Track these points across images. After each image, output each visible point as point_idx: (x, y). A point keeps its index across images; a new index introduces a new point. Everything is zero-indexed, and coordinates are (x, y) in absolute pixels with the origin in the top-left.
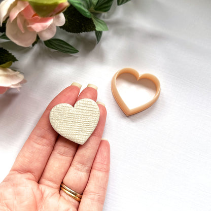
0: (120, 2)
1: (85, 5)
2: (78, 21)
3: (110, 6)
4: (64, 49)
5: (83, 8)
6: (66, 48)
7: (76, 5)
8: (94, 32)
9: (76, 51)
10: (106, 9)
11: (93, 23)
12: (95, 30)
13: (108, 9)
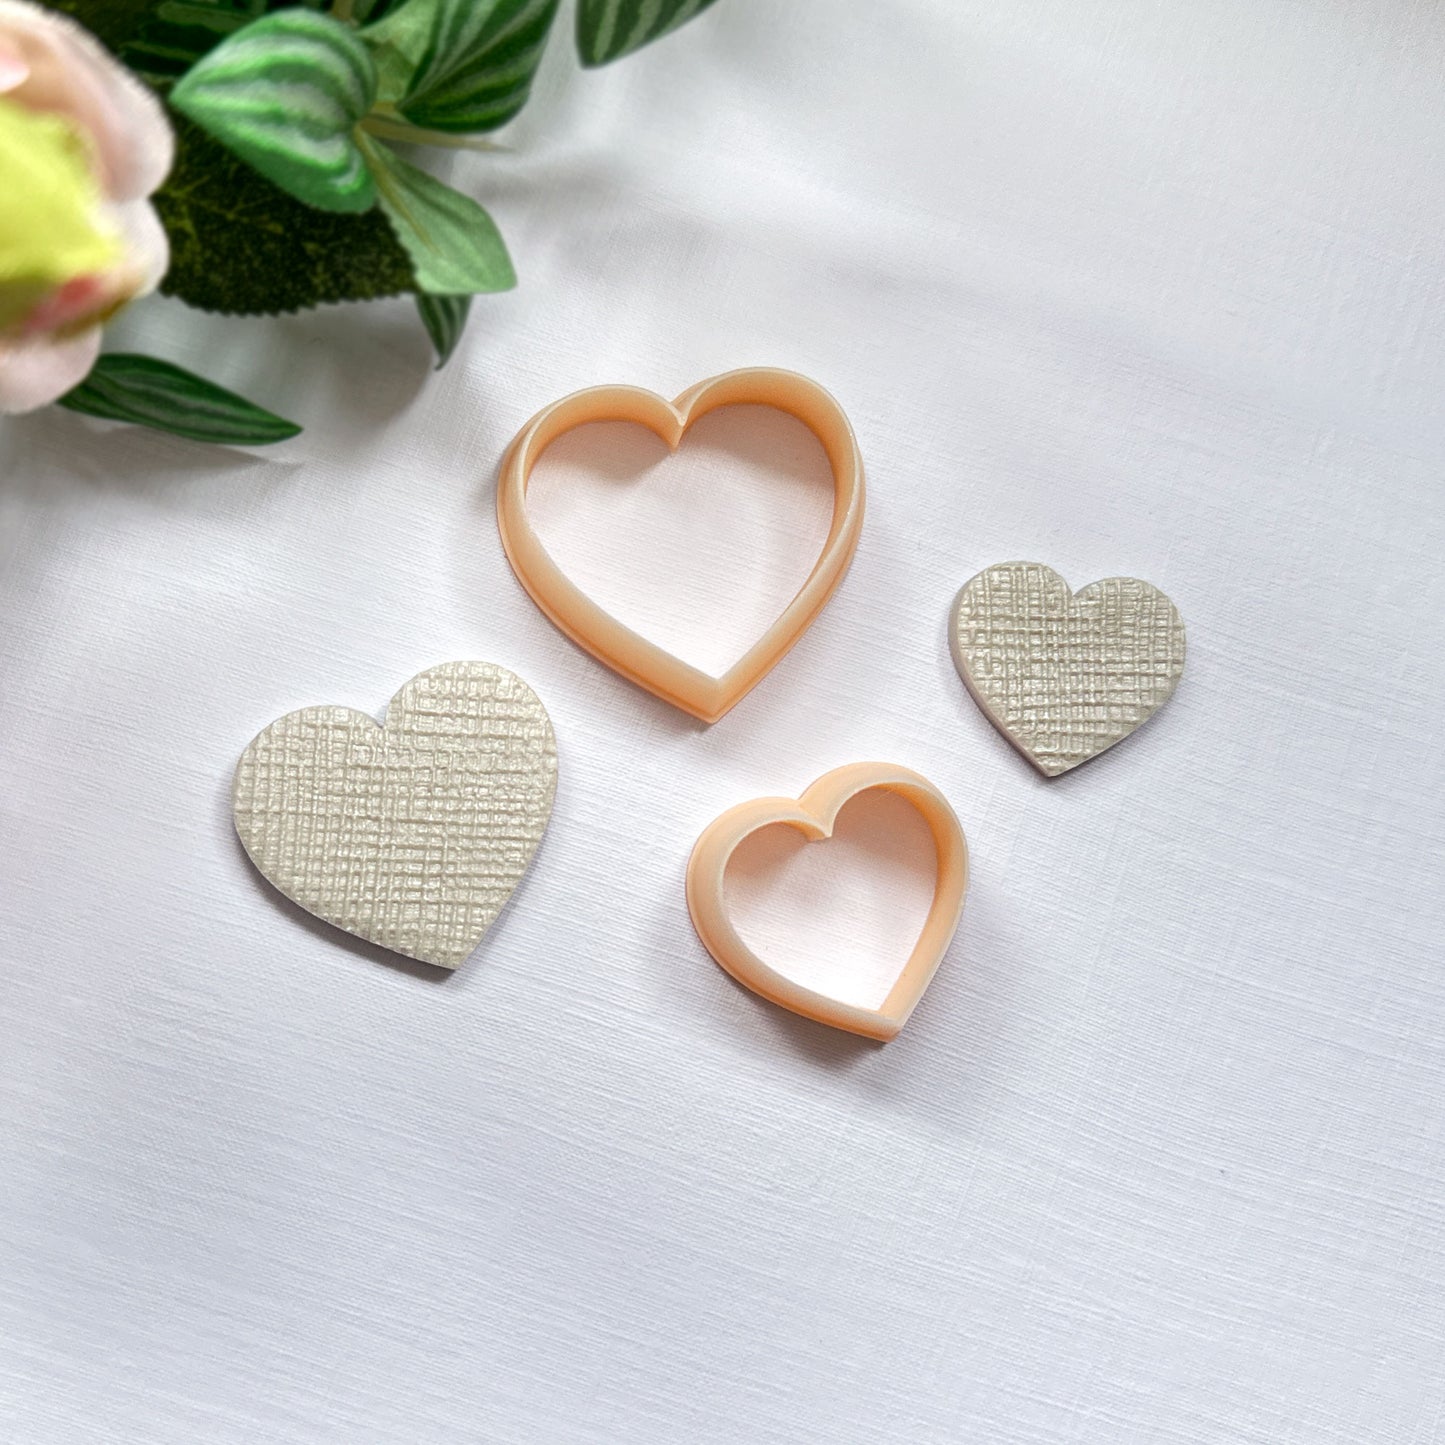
0: (603, 39)
1: (320, 109)
2: (277, 228)
3: (523, 82)
4: (181, 420)
5: (302, 148)
6: (201, 412)
7: (247, 132)
8: (407, 299)
9: (283, 431)
10: (496, 108)
11: (392, 235)
12: (414, 288)
13: (511, 102)
